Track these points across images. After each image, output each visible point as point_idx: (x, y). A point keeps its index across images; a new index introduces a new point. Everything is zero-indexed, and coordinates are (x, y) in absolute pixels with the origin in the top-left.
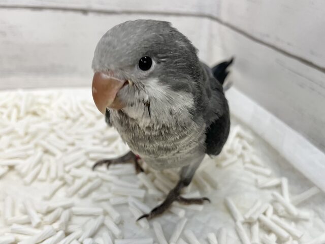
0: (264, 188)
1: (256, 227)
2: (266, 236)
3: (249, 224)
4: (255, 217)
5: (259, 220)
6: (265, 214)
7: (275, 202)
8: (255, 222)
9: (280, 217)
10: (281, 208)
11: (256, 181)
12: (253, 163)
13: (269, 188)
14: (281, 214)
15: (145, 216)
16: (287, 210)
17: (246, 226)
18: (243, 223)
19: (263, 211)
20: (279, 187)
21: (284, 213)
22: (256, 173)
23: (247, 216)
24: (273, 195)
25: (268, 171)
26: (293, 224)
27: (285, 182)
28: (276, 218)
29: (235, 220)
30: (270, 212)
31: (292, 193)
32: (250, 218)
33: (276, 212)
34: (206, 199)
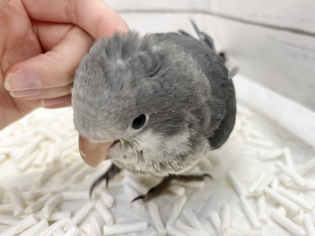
0: (266, 160)
1: (262, 201)
2: (274, 210)
3: (255, 198)
4: (260, 190)
5: (265, 193)
6: (270, 186)
7: (279, 172)
8: (261, 196)
9: (287, 188)
10: (287, 179)
11: (258, 153)
12: (253, 136)
13: (271, 160)
14: (288, 185)
15: (141, 197)
16: (294, 181)
17: (251, 200)
18: (248, 198)
19: (267, 183)
20: (281, 157)
21: (290, 184)
22: (257, 146)
23: (252, 190)
24: (277, 166)
25: (269, 143)
26: (302, 195)
27: (287, 152)
28: (282, 189)
29: (238, 195)
30: (275, 184)
31: (296, 162)
32: (255, 192)
33: (282, 183)
34: (206, 175)
